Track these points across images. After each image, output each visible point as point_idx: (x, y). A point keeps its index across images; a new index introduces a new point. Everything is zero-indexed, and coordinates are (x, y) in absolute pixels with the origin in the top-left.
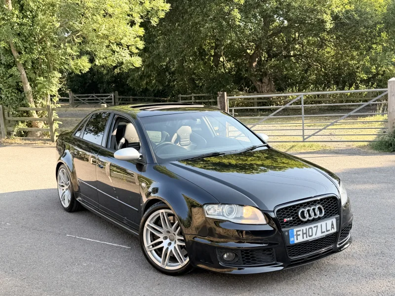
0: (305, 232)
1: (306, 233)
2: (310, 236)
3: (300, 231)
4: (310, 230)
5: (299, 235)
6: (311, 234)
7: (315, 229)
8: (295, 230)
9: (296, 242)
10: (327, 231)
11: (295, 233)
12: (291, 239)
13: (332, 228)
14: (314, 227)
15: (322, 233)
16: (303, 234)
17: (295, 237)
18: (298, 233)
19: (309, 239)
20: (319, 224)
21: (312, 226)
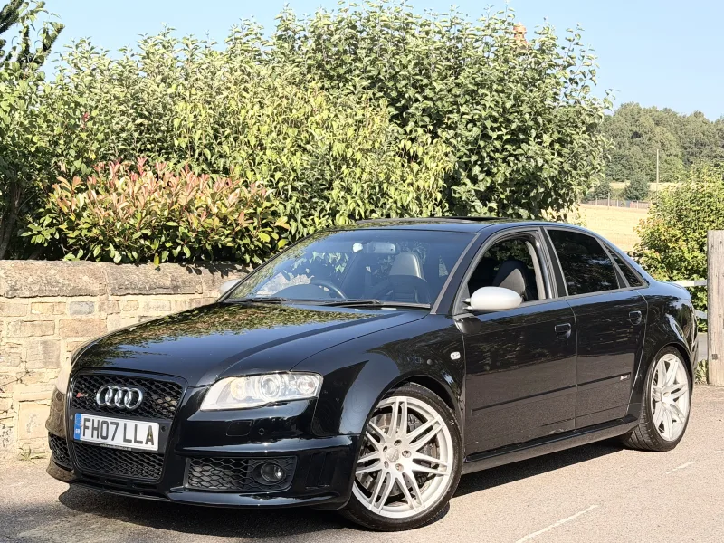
0: (96, 426)
1: (97, 429)
2: (103, 438)
3: (89, 420)
4: (105, 426)
5: (87, 428)
6: (104, 435)
7: (112, 428)
8: (84, 416)
9: (82, 438)
10: (136, 442)
11: (82, 424)
12: (77, 431)
13: (148, 440)
14: (112, 423)
15: (125, 440)
16: (94, 429)
17: (82, 428)
18: (88, 424)
19: (100, 441)
20: (121, 422)
21: (109, 420)
